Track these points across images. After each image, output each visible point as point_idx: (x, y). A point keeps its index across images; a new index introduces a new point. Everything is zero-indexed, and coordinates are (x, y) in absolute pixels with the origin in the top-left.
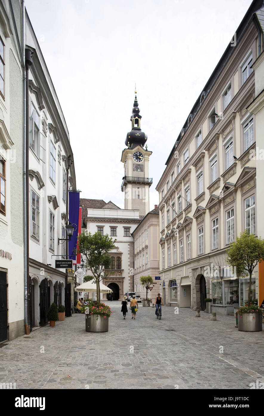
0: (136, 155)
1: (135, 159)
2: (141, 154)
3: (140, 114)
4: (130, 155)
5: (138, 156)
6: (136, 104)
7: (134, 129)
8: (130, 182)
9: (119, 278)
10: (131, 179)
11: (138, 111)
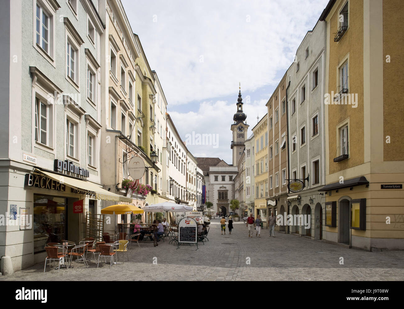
0: (240, 128)
1: (239, 130)
2: (243, 127)
3: (242, 102)
4: (236, 128)
5: (240, 129)
6: (240, 96)
7: (238, 111)
8: (235, 145)
9: (226, 204)
10: (236, 143)
11: (241, 100)
